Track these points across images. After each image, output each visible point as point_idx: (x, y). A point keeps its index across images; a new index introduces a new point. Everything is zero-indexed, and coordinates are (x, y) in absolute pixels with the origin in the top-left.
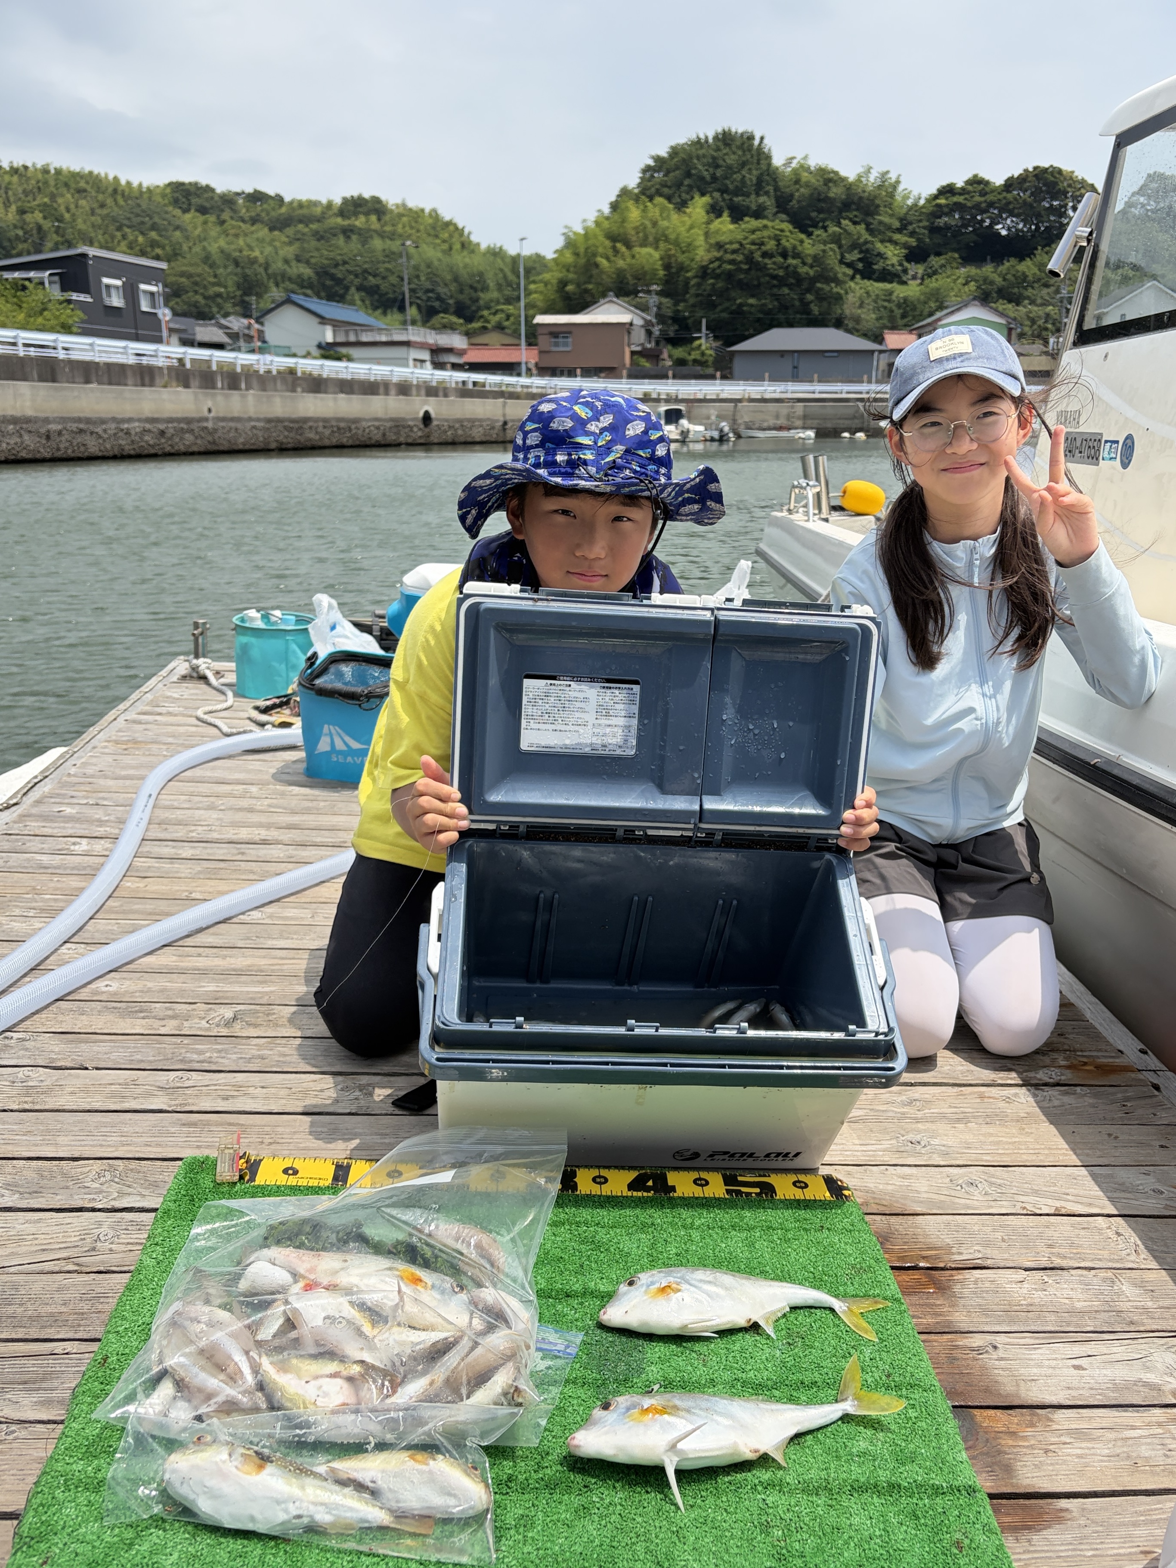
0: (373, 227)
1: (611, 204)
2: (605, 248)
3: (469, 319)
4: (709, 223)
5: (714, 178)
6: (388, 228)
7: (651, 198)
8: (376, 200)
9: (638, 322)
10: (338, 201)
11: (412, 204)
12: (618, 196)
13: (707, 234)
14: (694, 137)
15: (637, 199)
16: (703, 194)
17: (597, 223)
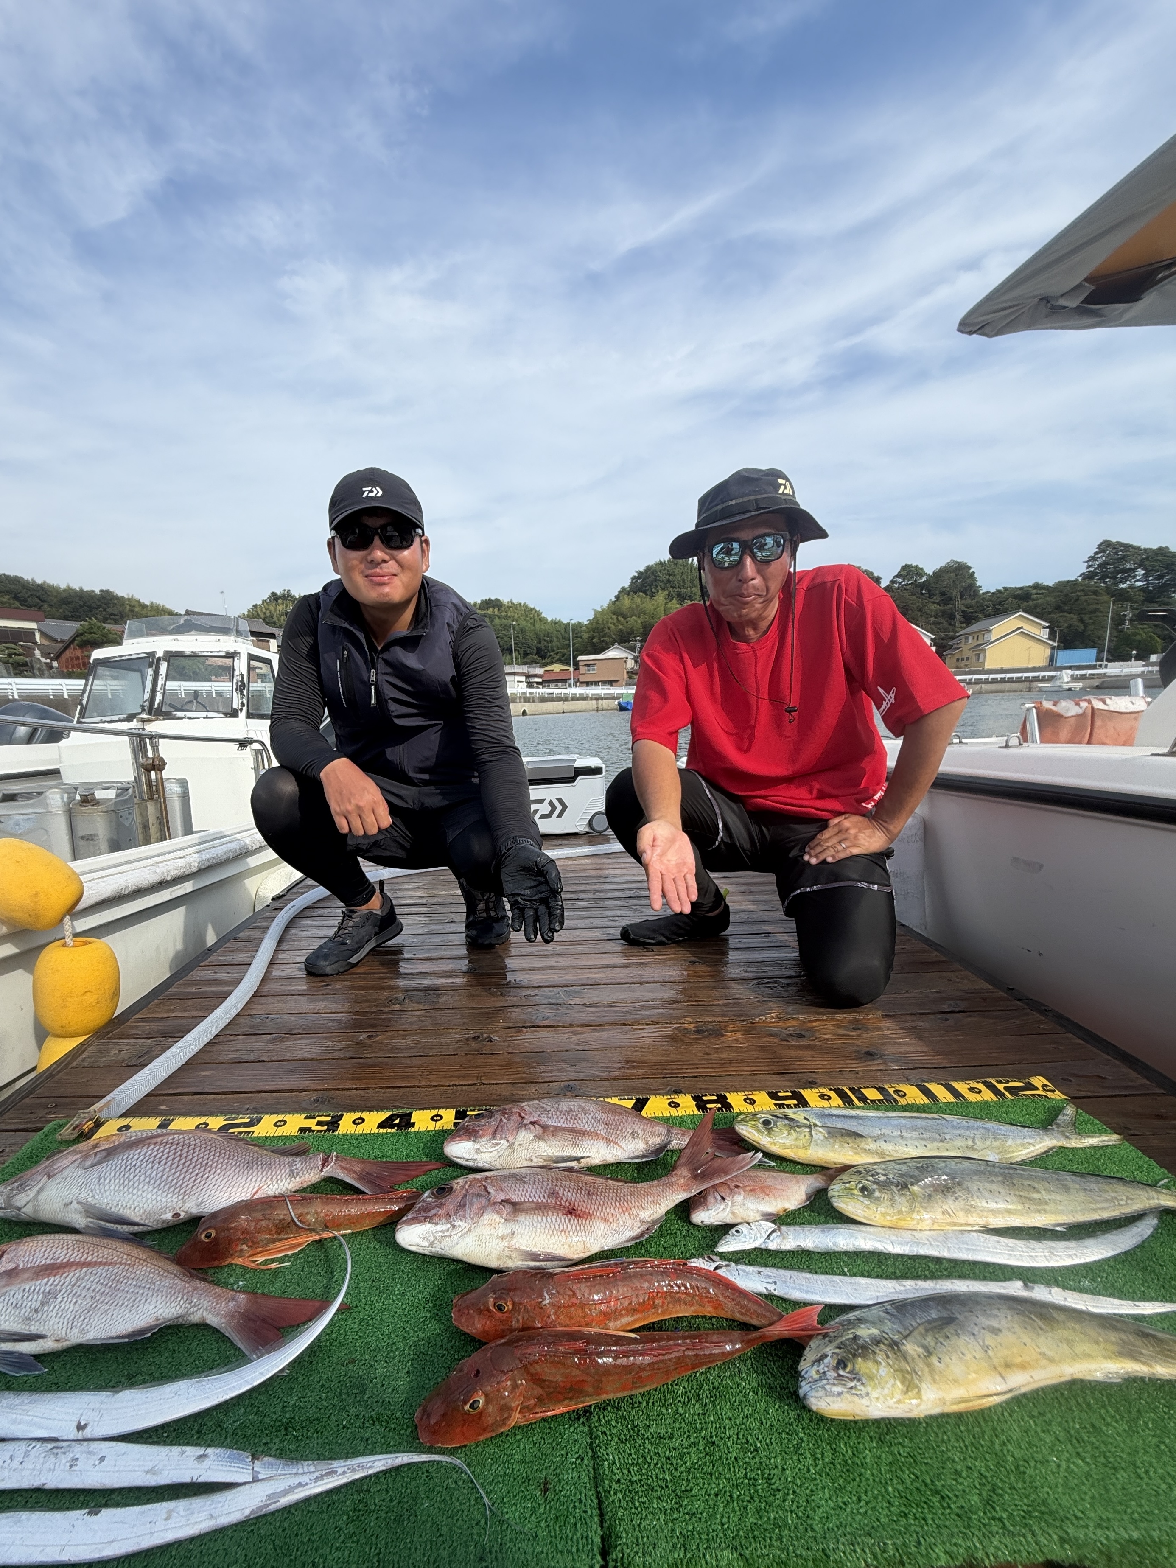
0: (496, 613)
1: (616, 597)
2: (612, 619)
3: (544, 657)
4: (666, 604)
5: (669, 581)
6: (503, 614)
7: (635, 593)
8: (497, 600)
9: (630, 657)
10: (479, 602)
11: (515, 602)
12: (620, 592)
13: (665, 610)
14: (658, 561)
15: (628, 595)
16: (663, 589)
17: (608, 607)
